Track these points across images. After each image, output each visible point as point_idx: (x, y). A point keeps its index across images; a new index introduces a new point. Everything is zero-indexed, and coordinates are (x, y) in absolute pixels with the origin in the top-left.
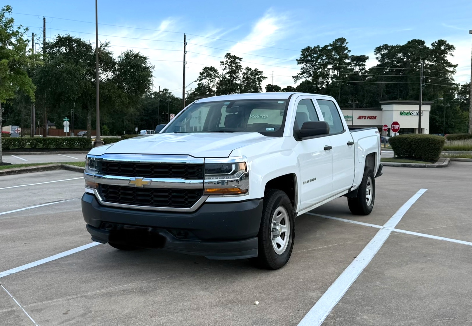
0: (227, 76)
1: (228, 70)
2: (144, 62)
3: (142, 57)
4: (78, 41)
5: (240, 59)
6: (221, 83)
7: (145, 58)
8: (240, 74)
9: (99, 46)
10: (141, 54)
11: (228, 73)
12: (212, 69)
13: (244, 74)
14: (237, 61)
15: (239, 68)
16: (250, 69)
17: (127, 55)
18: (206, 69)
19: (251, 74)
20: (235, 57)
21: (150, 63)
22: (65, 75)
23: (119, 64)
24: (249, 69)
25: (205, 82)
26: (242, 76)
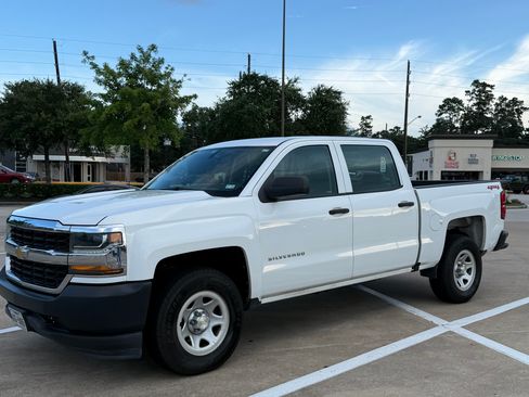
0: (474, 109)
1: (475, 102)
2: (338, 98)
3: (336, 92)
4: (264, 78)
5: (492, 87)
6: (466, 117)
7: (340, 93)
8: (492, 106)
9: (286, 82)
10: (334, 89)
11: (475, 105)
12: (455, 100)
13: (497, 105)
14: (488, 89)
15: (490, 97)
16: (506, 99)
17: (319, 91)
18: (447, 101)
19: (507, 105)
20: (485, 85)
21: (344, 98)
22: (246, 116)
23: (311, 101)
24: (503, 99)
25: (445, 116)
26: (494, 107)
